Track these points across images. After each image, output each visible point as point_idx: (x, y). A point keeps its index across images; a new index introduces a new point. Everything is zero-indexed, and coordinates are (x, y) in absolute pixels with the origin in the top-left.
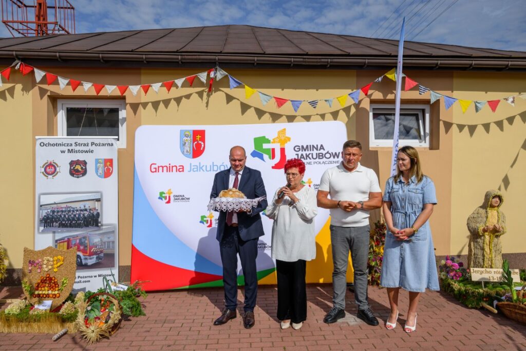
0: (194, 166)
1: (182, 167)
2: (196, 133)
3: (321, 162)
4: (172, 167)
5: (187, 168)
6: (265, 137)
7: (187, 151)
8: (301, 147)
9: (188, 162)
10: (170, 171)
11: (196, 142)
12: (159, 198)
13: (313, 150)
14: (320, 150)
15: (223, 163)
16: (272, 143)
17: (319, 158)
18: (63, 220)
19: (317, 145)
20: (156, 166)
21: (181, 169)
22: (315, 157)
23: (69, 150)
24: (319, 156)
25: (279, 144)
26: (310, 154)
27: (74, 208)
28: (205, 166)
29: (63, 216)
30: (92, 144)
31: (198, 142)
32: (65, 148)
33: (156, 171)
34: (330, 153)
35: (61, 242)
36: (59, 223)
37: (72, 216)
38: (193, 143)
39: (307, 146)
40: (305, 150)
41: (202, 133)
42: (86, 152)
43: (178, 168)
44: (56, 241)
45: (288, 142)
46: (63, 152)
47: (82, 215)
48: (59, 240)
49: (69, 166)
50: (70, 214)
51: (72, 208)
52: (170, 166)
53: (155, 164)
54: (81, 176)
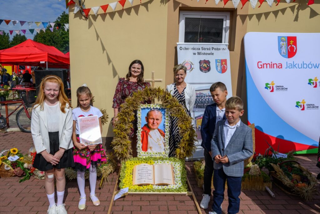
0: (289, 64)
1: (280, 65)
2: (289, 39)
4: (274, 64)
5: (284, 66)
7: (284, 53)
9: (285, 61)
10: (272, 68)
11: (290, 46)
12: (266, 88)
15: (311, 62)
18: (199, 103)
20: (262, 64)
21: (280, 66)
23: (198, 52)
28: (297, 65)
29: (198, 100)
30: (213, 48)
31: (291, 46)
32: (196, 52)
33: (262, 68)
36: (196, 105)
37: (204, 100)
38: (288, 47)
41: (294, 39)
42: (209, 54)
43: (278, 65)
44: (196, 118)
46: (195, 54)
47: (210, 100)
50: (202, 98)
51: (203, 94)
52: (272, 64)
53: (261, 62)
54: (207, 71)
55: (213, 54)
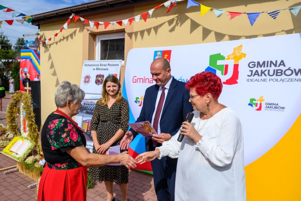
2: (164, 53)
3: (279, 80)
4: (146, 79)
6: (220, 54)
8: (256, 64)
10: (144, 82)
13: (270, 66)
14: (279, 66)
15: (181, 77)
16: (227, 59)
17: (277, 75)
18: (88, 110)
19: (276, 61)
22: (271, 73)
23: (97, 68)
24: (277, 73)
25: (233, 60)
26: (266, 70)
27: (94, 103)
29: (88, 107)
30: (109, 65)
32: (95, 67)
33: (136, 82)
34: (291, 70)
35: (85, 123)
36: (86, 111)
37: (92, 108)
39: (264, 62)
40: (261, 67)
42: (105, 69)
43: (150, 80)
44: (83, 121)
45: (243, 58)
46: (94, 69)
48: (85, 121)
49: (95, 78)
50: (92, 106)
51: (93, 103)
52: (144, 79)
53: (136, 77)
54: (100, 84)
55: (107, 69)
